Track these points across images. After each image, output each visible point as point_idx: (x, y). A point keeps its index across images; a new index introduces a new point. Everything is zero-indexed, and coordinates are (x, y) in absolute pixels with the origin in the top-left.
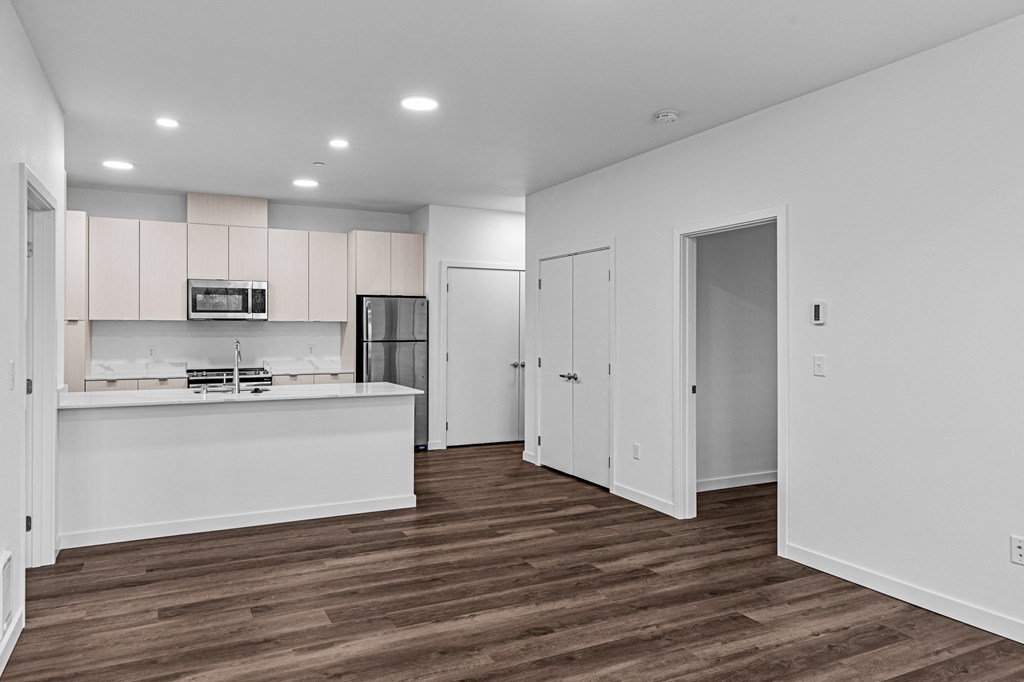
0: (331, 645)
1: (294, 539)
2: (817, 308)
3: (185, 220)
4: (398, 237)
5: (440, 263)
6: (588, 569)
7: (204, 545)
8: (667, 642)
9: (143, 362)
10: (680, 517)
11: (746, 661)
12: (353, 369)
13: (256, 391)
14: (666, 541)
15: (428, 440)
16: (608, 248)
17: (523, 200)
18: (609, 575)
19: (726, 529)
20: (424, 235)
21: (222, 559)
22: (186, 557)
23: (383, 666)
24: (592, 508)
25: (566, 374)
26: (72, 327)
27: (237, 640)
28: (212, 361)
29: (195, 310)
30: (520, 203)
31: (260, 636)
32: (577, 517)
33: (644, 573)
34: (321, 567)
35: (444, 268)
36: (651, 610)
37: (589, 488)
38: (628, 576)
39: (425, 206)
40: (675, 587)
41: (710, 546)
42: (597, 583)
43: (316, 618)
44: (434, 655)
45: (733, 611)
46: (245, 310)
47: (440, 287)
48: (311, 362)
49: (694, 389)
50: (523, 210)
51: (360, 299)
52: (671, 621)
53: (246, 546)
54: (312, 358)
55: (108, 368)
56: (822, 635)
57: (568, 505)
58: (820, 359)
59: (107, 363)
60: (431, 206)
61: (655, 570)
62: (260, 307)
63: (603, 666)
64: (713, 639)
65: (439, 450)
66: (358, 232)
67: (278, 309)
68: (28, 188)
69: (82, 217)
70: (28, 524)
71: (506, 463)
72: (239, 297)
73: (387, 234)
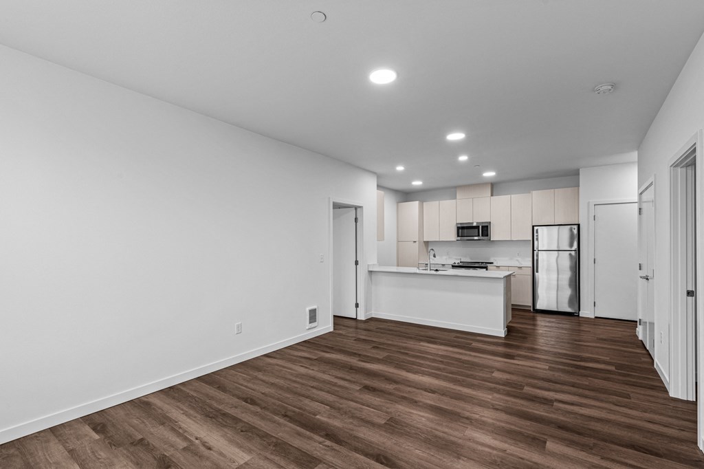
1: (430, 333)
3: (455, 198)
4: (559, 191)
5: (589, 203)
7: (402, 327)
9: (444, 257)
12: (531, 265)
15: (579, 310)
16: (653, 182)
17: (636, 153)
20: (578, 188)
24: (613, 368)
25: (644, 276)
26: (415, 244)
28: (471, 259)
29: (459, 236)
31: (360, 353)
35: (592, 206)
39: (579, 170)
43: (383, 355)
46: (479, 236)
47: (589, 217)
48: (517, 260)
50: (636, 160)
51: (533, 227)
54: (519, 259)
60: (581, 169)
62: (485, 234)
65: (587, 318)
66: (534, 192)
67: (495, 235)
68: (333, 203)
69: (416, 203)
70: (357, 305)
71: (618, 332)
72: (477, 230)
73: (553, 190)
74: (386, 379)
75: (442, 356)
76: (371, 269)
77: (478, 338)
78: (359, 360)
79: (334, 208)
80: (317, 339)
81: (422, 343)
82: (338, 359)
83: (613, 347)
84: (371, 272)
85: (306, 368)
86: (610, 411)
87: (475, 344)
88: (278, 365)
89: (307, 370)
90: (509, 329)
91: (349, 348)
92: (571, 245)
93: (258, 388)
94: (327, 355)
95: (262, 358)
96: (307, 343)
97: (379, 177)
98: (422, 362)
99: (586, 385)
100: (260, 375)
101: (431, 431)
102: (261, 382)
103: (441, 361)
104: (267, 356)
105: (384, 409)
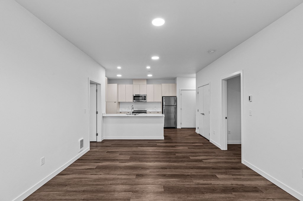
0: (125, 162)
1: (137, 143)
2: (250, 97)
3: (133, 84)
4: (171, 85)
5: (179, 89)
6: (188, 157)
7: (123, 142)
8: (190, 177)
9: (127, 109)
10: (222, 149)
11: (205, 186)
12: (162, 111)
13: (135, 115)
14: (213, 154)
16: (209, 84)
17: (195, 74)
18: (191, 160)
19: (233, 154)
20: (176, 84)
21: (123, 144)
22: (119, 143)
23: (130, 168)
24: (202, 144)
25: (202, 113)
26: (115, 103)
27: (113, 158)
29: (134, 100)
30: (195, 75)
31: (116, 159)
32: (196, 146)
33: (201, 161)
34: (137, 148)
35: (180, 90)
36: (193, 169)
37: (206, 140)
38: (195, 161)
39: (176, 78)
40: (205, 165)
41: (224, 157)
42: (187, 161)
43: (128, 157)
44: (140, 169)
45: (214, 174)
46: (142, 100)
47: (179, 94)
49: (226, 118)
50: (195, 76)
51: (163, 97)
52: (195, 173)
53: (129, 143)
54: (156, 109)
55: (122, 110)
56: (234, 185)
57: (197, 143)
58: (251, 111)
59: (122, 109)
60: (177, 78)
61: (203, 161)
62: (145, 99)
63: (170, 179)
64: (202, 179)
65: (179, 129)
66: (163, 84)
67: (148, 100)
68: (90, 81)
69: (116, 85)
70: (97, 135)
71: (191, 132)
72: (141, 97)
73: (168, 84)
74: (142, 168)
75: (152, 152)
76: (103, 116)
77: (156, 141)
78: (120, 163)
79: (90, 84)
80: (85, 156)
81: (139, 148)
82: (110, 165)
83: (194, 137)
84: (103, 117)
85: (96, 174)
86: (217, 159)
87: (158, 144)
88: (75, 178)
89: (96, 176)
90: (165, 136)
91: (107, 157)
92: (175, 104)
93: (75, 197)
94: (100, 164)
95: (58, 177)
96: (80, 160)
97: (106, 70)
98: (147, 156)
99: (202, 152)
100: (68, 188)
101: (184, 186)
102: (75, 193)
103: (154, 154)
104: (60, 174)
105: (156, 183)
